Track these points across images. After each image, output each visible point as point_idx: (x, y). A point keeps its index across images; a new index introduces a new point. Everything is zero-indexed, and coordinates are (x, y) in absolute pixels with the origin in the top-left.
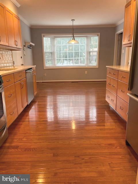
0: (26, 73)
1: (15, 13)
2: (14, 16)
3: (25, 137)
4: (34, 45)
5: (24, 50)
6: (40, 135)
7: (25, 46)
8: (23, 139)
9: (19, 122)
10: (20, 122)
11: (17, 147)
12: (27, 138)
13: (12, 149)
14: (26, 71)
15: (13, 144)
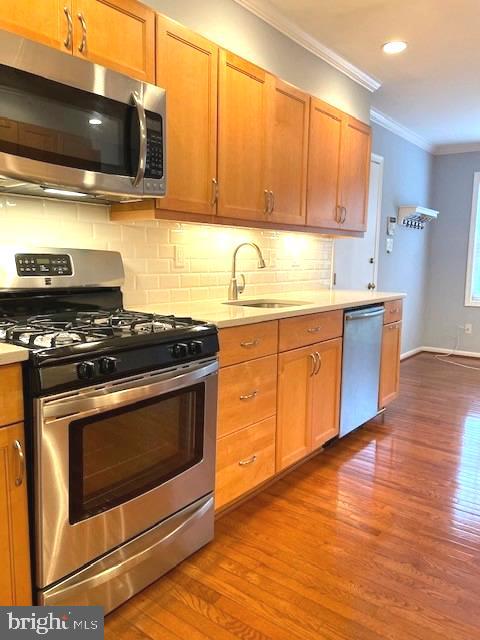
0: (345, 320)
1: (353, 114)
2: (346, 123)
3: (260, 570)
4: (436, 216)
5: (388, 233)
6: (314, 588)
7: (393, 220)
8: (249, 574)
9: (277, 496)
10: (283, 498)
11: (210, 597)
12: (262, 577)
13: (195, 599)
14: (346, 315)
15: (208, 580)
